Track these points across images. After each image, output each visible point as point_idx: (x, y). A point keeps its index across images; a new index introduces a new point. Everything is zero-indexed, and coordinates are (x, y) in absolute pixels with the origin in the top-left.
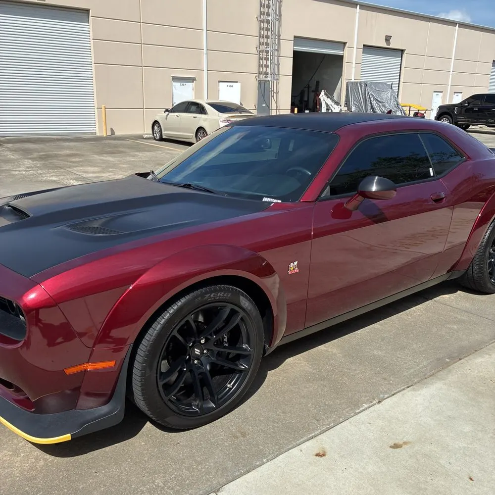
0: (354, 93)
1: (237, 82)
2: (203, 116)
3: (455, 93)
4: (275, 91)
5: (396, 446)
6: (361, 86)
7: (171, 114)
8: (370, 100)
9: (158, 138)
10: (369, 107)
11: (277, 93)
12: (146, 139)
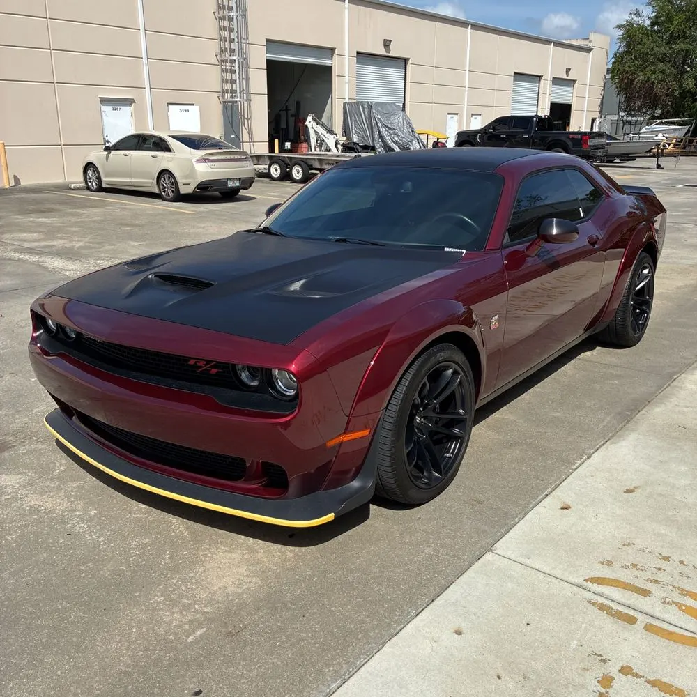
0: (355, 118)
1: (193, 105)
2: (166, 154)
3: (472, 115)
4: (246, 116)
5: (629, 491)
6: (363, 108)
7: (113, 152)
8: (378, 126)
9: (95, 187)
10: (376, 136)
11: (249, 119)
12: (74, 189)
